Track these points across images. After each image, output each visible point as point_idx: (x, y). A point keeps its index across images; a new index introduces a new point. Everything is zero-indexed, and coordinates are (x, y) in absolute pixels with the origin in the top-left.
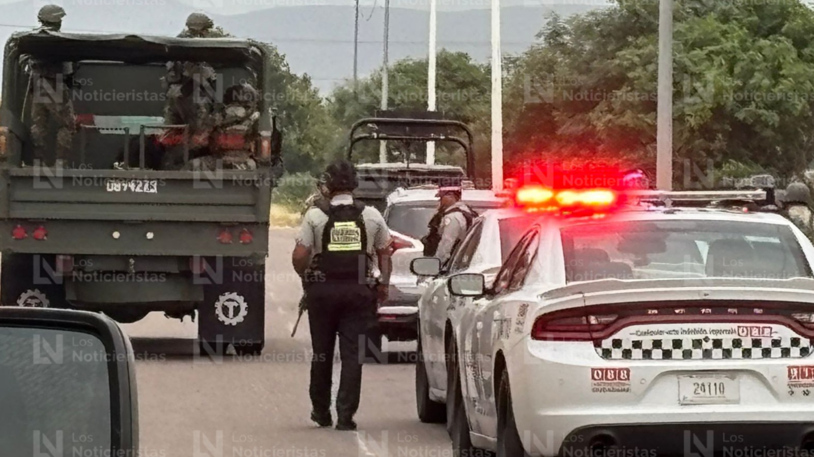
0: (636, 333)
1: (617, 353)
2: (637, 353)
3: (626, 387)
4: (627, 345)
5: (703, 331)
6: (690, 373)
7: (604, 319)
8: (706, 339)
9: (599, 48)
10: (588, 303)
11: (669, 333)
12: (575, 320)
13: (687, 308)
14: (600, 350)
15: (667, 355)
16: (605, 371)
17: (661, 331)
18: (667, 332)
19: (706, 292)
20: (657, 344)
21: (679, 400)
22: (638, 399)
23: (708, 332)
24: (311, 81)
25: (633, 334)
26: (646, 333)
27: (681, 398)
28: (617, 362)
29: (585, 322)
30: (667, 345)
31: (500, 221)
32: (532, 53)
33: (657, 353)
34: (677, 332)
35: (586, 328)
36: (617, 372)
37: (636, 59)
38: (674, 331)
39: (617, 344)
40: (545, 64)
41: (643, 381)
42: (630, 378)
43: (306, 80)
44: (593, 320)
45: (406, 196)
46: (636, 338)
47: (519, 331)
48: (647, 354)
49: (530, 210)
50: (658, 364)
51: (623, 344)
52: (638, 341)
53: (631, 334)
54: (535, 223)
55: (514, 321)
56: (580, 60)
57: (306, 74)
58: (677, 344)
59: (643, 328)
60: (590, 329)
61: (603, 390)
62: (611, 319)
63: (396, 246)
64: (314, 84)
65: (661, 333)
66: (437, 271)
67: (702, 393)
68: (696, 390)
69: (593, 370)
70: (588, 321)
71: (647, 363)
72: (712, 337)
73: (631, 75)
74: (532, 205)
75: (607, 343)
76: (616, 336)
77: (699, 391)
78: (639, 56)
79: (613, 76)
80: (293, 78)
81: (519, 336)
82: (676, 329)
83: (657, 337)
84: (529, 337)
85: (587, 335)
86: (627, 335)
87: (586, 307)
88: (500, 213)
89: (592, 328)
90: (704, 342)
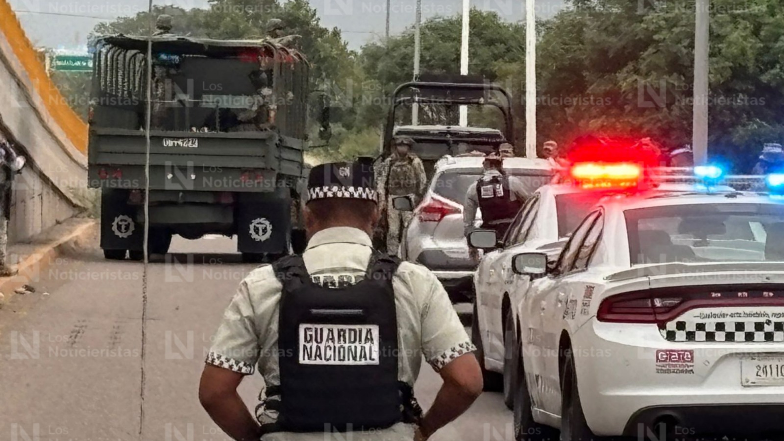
0: (700, 316)
1: (681, 335)
2: (700, 335)
3: (690, 368)
4: (691, 327)
5: (765, 315)
6: (752, 355)
7: (669, 302)
8: (769, 322)
9: (626, 13)
10: (654, 286)
11: (732, 316)
12: (640, 303)
13: (750, 292)
14: (664, 332)
15: (730, 337)
16: (670, 352)
17: (724, 314)
18: (730, 315)
19: (767, 276)
20: (720, 327)
21: (742, 383)
22: (702, 381)
23: (770, 315)
24: (341, 34)
25: (698, 316)
26: (708, 316)
27: (744, 381)
28: (681, 345)
29: (650, 305)
30: (729, 328)
31: (557, 197)
32: (562, 16)
33: (720, 336)
34: (739, 315)
35: (651, 311)
36: (681, 354)
37: (662, 23)
38: (737, 313)
39: (681, 326)
40: (574, 26)
41: (707, 363)
42: (694, 359)
43: (336, 34)
44: (658, 303)
45: (455, 163)
46: (700, 321)
47: (584, 312)
48: (710, 337)
49: (586, 186)
50: (721, 347)
51: (687, 326)
52: (702, 324)
53: (695, 317)
54: (598, 205)
55: (580, 303)
56: (608, 23)
57: (336, 27)
58: (740, 327)
59: (707, 311)
60: (654, 310)
61: (668, 371)
62: (675, 301)
63: (445, 212)
64: (344, 38)
65: (724, 315)
66: (493, 244)
67: (763, 376)
68: (758, 372)
69: (658, 351)
70: (653, 302)
71: (710, 346)
72: (774, 320)
73: (656, 37)
74: (588, 181)
75: (671, 326)
76: (680, 319)
77: (761, 373)
78: (666, 20)
79: (640, 39)
80: (324, 31)
81: (586, 318)
82: (739, 312)
83: (720, 320)
84: (595, 319)
85: (651, 318)
86: (691, 318)
87: (651, 289)
88: (556, 189)
89: (657, 310)
90: (766, 325)
